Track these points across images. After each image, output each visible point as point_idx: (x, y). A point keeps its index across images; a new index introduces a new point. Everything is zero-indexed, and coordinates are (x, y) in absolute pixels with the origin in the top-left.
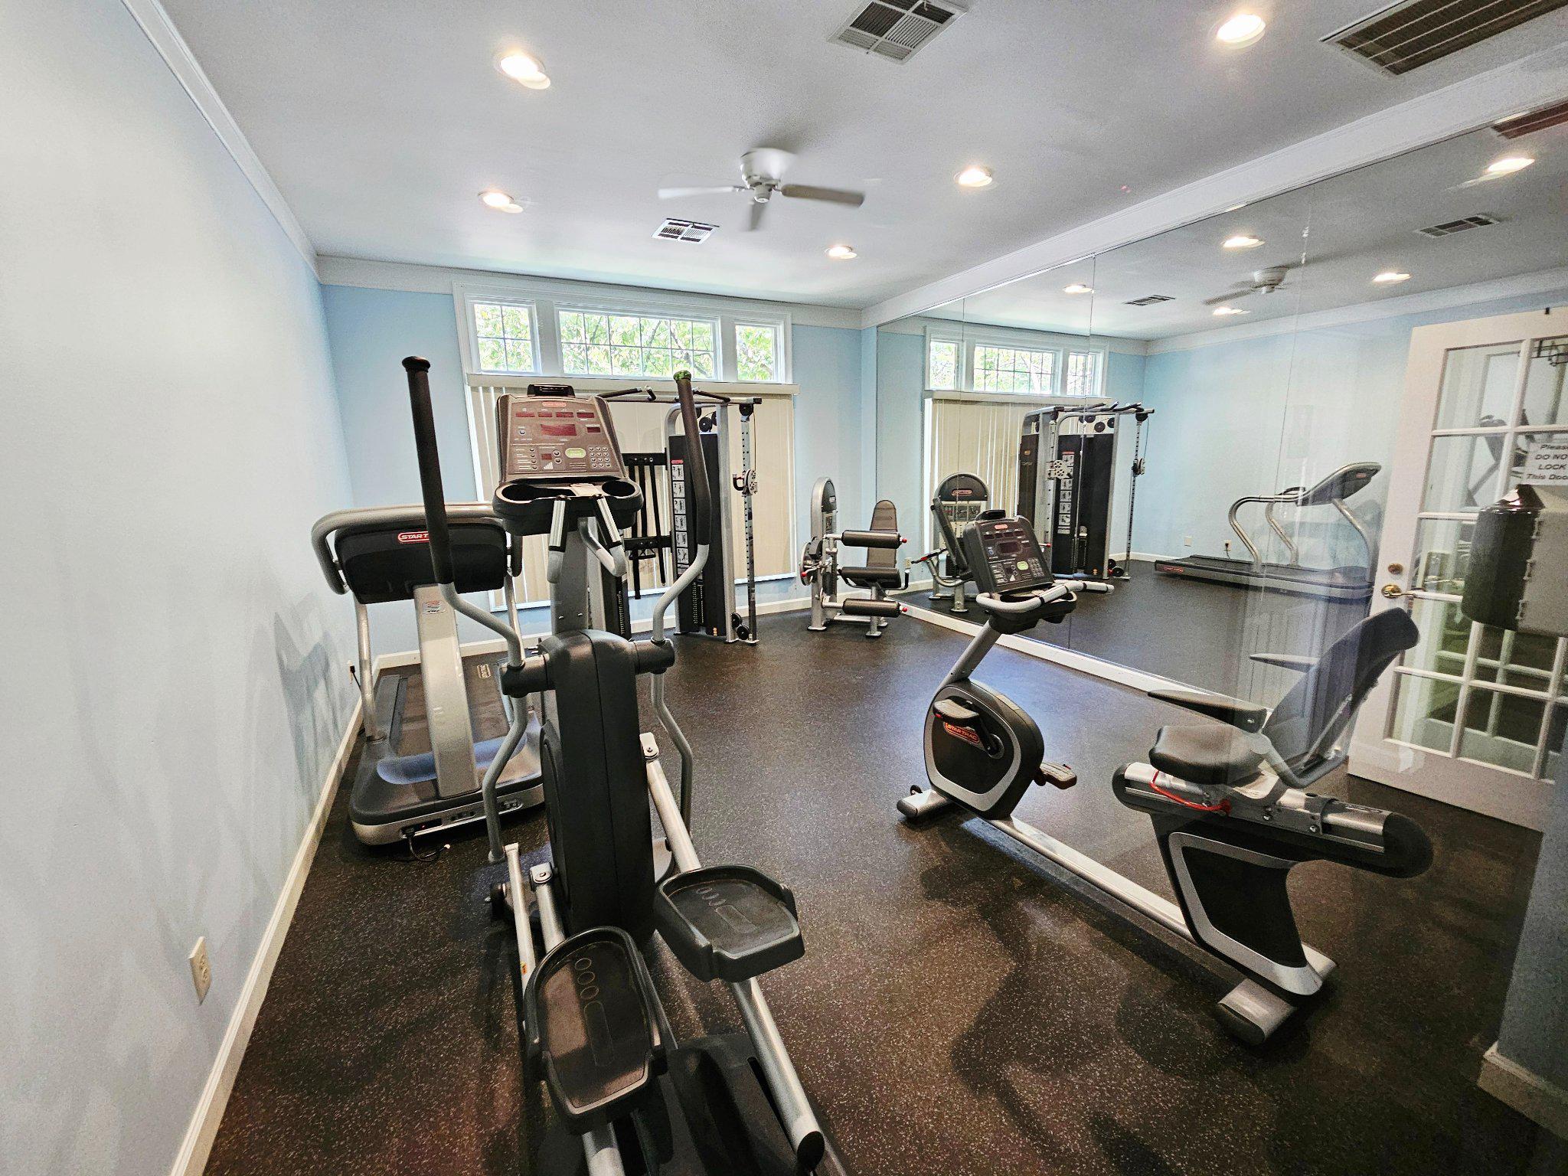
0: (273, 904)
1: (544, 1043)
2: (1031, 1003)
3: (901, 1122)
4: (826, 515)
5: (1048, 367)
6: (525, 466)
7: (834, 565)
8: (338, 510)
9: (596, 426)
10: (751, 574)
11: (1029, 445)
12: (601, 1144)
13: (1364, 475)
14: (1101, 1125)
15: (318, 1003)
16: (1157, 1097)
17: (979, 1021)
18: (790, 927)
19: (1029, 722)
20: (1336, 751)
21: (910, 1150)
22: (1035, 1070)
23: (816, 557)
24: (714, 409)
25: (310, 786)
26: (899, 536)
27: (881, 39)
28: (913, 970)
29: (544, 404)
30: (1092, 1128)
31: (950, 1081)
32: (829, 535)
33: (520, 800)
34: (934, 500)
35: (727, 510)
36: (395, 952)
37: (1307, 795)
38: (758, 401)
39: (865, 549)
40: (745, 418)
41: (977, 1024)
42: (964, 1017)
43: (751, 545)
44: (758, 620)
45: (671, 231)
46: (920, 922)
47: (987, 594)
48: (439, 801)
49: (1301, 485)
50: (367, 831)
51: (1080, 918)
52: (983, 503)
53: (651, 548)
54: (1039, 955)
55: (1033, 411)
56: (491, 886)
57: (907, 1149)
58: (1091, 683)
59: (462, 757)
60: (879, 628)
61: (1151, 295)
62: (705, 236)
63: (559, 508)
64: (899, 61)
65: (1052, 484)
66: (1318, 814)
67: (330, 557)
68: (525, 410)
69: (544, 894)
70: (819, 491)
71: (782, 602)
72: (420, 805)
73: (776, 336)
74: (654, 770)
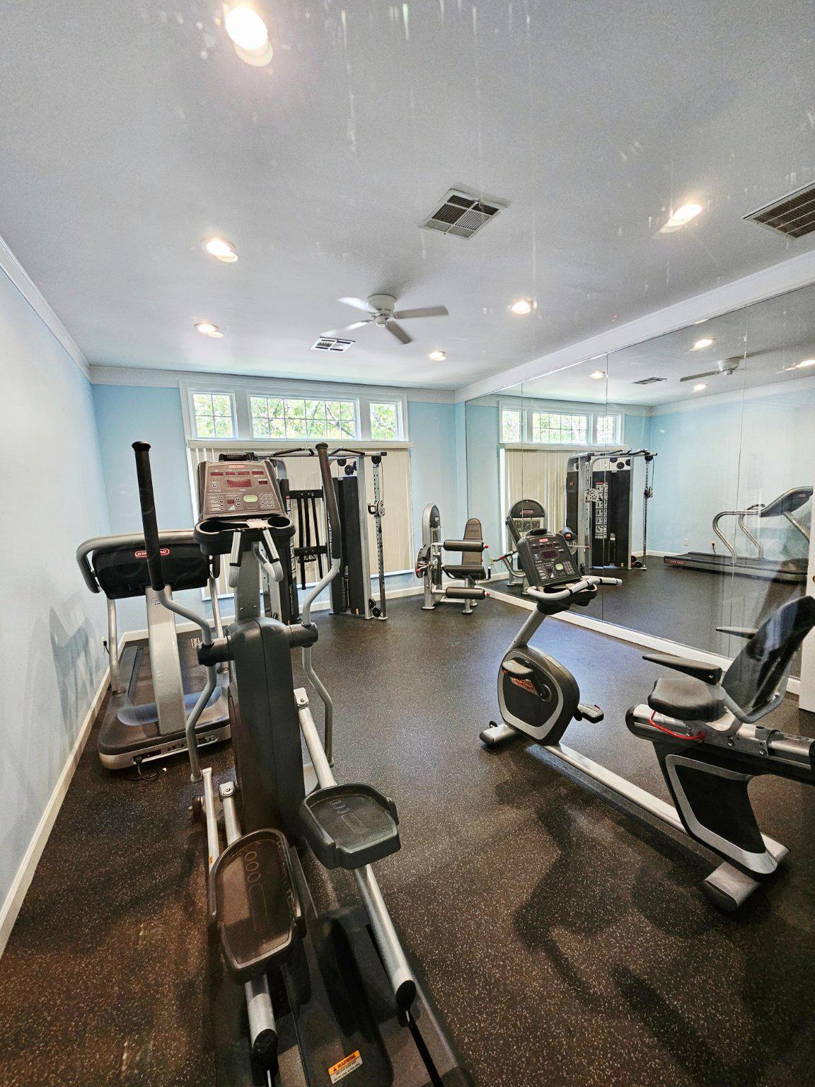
0: (41, 812)
1: (220, 916)
2: (571, 882)
3: (476, 972)
4: (433, 529)
5: (584, 425)
6: (216, 508)
7: (440, 563)
8: (94, 537)
9: (265, 480)
10: (382, 572)
11: (572, 479)
12: (257, 991)
13: (804, 495)
14: (619, 973)
15: (68, 886)
16: (661, 952)
17: (534, 895)
18: (391, 829)
19: (568, 676)
20: (777, 696)
21: (482, 993)
22: (573, 932)
23: (426, 559)
24: (354, 460)
25: (71, 728)
26: (483, 543)
27: (453, 226)
28: (488, 857)
29: (230, 467)
30: (613, 976)
31: (513, 940)
32: (434, 544)
33: (216, 736)
34: (507, 518)
35: (364, 529)
36: (124, 847)
37: (757, 727)
38: (384, 454)
39: (460, 553)
40: (375, 465)
41: (532, 898)
42: (523, 892)
43: (381, 551)
44: (387, 603)
45: (323, 344)
46: (494, 823)
47: (535, 587)
48: (160, 737)
49: (760, 503)
50: (109, 759)
51: (608, 817)
52: (542, 519)
53: (312, 554)
54: (578, 845)
55: (574, 455)
56: (193, 799)
57: (480, 993)
58: (620, 645)
59: (176, 706)
60: (472, 607)
61: (651, 377)
62: (346, 347)
63: (237, 537)
64: (467, 239)
65: (589, 506)
66: (765, 741)
67: (89, 568)
68: (217, 471)
69: (229, 804)
70: (428, 514)
71: (404, 590)
72: (147, 740)
73: (397, 410)
74: (305, 715)
